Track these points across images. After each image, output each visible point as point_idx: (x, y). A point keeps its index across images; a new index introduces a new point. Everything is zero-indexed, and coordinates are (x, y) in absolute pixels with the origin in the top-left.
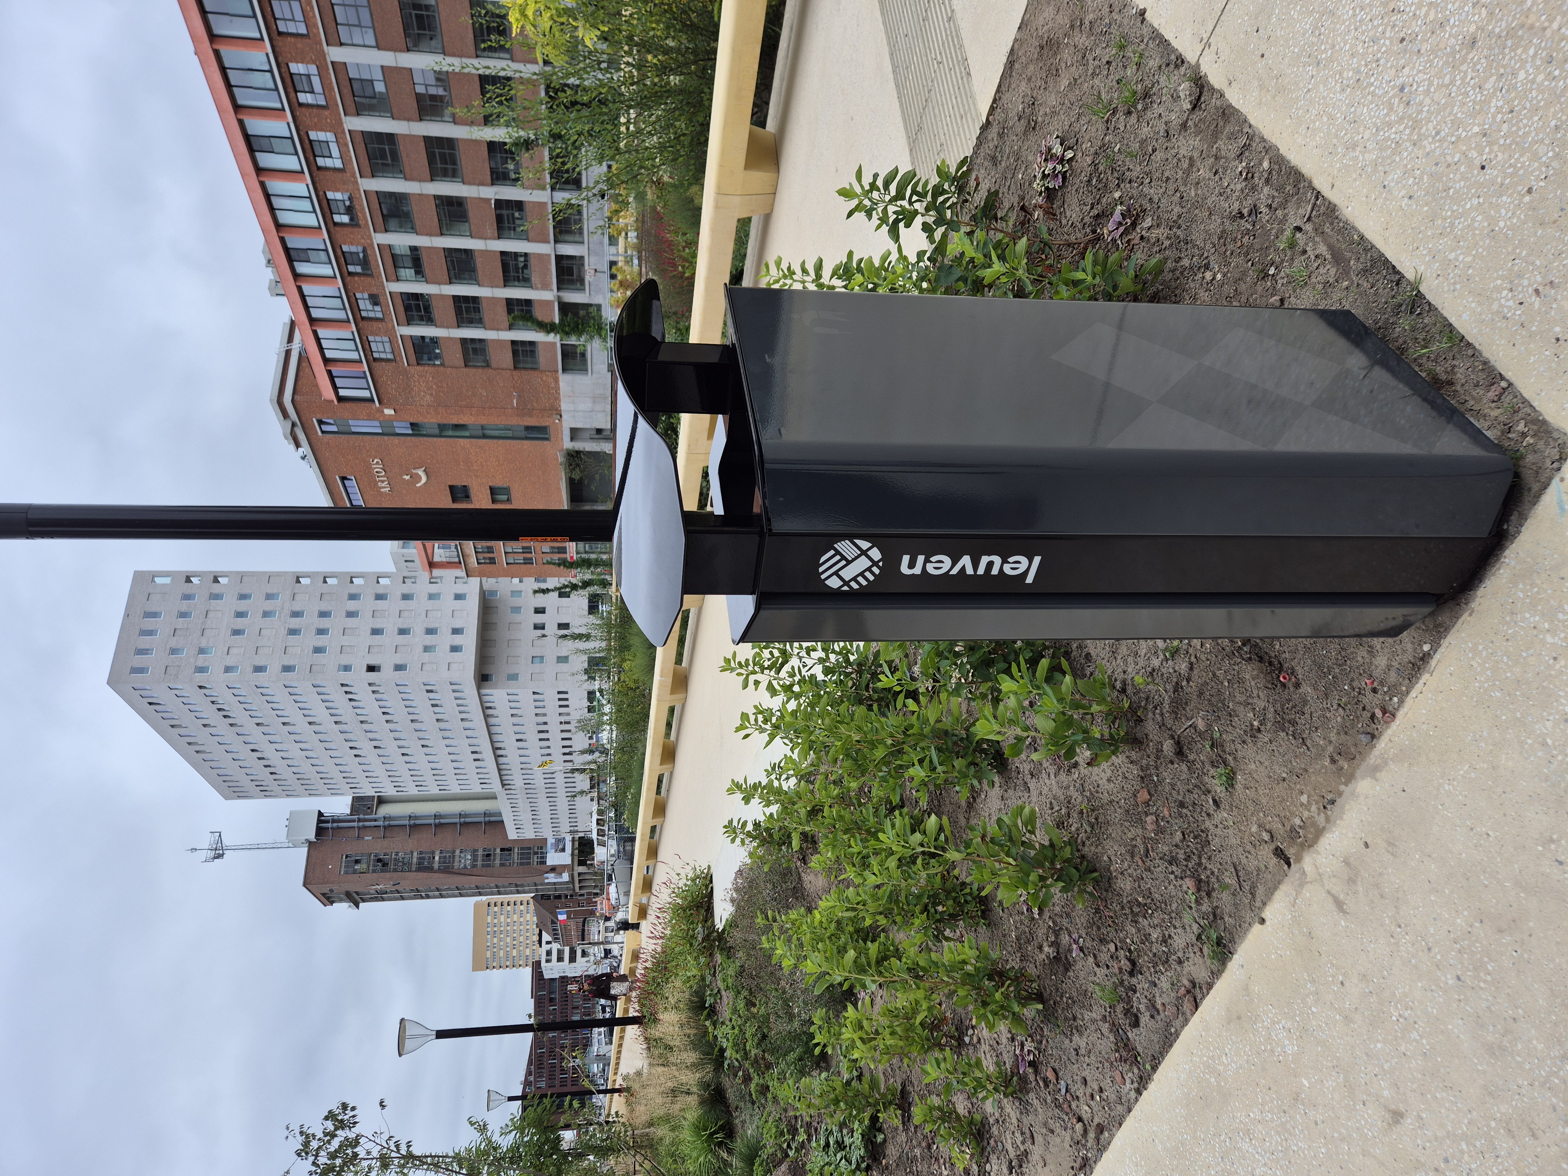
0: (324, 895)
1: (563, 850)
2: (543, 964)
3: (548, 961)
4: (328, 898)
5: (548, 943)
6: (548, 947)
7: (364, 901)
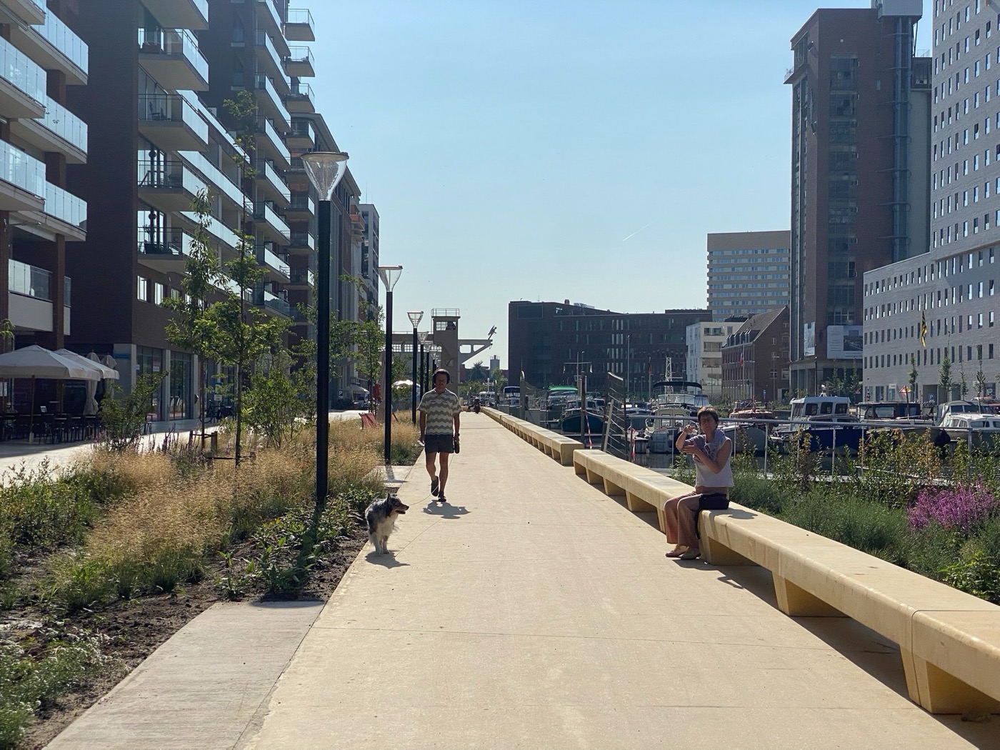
0: (806, 38)
1: (847, 348)
2: (704, 325)
3: (707, 331)
4: (801, 44)
5: (730, 329)
6: (725, 329)
7: (795, 90)
